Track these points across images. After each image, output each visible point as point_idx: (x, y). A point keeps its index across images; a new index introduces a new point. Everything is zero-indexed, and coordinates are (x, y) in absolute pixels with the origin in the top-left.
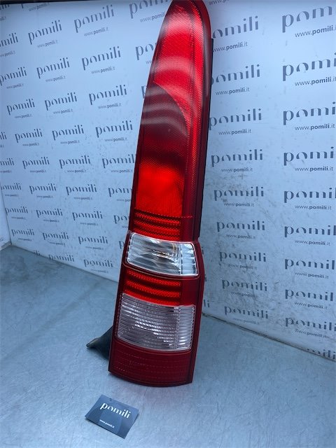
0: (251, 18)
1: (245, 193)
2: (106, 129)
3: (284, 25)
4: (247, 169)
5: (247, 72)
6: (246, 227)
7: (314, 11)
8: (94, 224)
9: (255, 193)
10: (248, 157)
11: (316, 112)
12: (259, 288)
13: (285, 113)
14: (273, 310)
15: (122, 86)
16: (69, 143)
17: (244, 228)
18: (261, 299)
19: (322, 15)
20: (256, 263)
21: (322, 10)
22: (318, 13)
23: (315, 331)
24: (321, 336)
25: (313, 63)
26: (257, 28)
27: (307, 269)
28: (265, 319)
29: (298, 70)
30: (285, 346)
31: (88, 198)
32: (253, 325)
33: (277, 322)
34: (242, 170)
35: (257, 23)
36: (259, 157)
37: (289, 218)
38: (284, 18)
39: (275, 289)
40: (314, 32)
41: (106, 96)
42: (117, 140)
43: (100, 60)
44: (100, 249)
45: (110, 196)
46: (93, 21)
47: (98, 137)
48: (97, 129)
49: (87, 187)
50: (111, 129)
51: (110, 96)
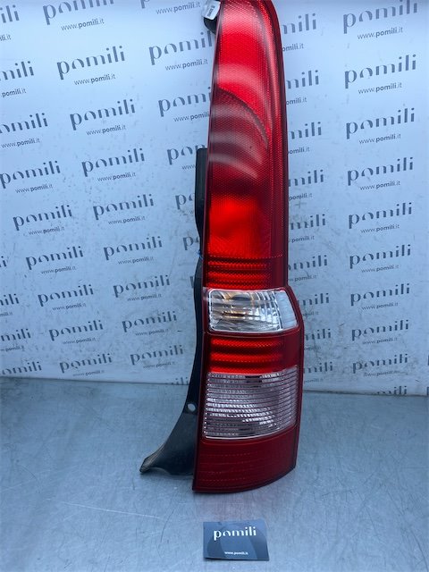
0: (307, 16)
1: (303, 225)
2: (101, 164)
3: (346, 25)
4: (305, 196)
5: (304, 80)
6: (305, 265)
7: (378, 11)
8: (79, 305)
9: (315, 223)
10: (306, 181)
11: (381, 123)
12: (321, 337)
13: (348, 125)
14: (339, 358)
15: (128, 102)
16: (32, 189)
17: (302, 267)
18: (324, 349)
19: (386, 16)
20: (317, 308)
21: (386, 11)
22: (382, 13)
23: (385, 369)
24: (391, 372)
25: (378, 68)
26: (314, 28)
27: (375, 301)
28: (329, 372)
29: (362, 76)
30: (356, 396)
31: (69, 269)
32: (315, 383)
33: (343, 372)
34: (300, 197)
35: (314, 22)
36: (319, 179)
37: (354, 246)
38: (345, 17)
39: (341, 332)
40: (378, 34)
41: (101, 116)
42: (118, 177)
43: (89, 65)
44: (89, 340)
45: (107, 259)
46: (76, 9)
47: (86, 175)
48: (84, 164)
49: (67, 252)
50: (108, 162)
51: (108, 115)
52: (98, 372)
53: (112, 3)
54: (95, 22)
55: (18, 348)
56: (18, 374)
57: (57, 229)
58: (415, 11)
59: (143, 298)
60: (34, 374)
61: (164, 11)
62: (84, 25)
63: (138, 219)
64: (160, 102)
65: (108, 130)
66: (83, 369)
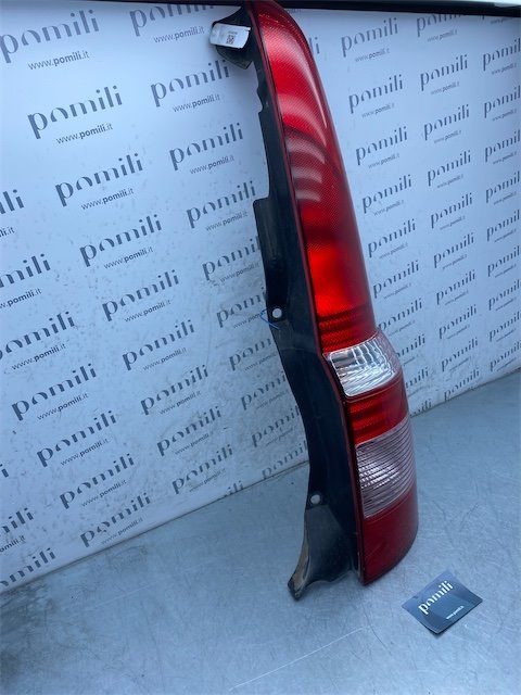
0: (310, 40)
3: (344, 48)
7: (368, 33)
11: (383, 144)
13: (358, 151)
15: (132, 157)
19: (375, 37)
21: (374, 32)
22: (371, 35)
25: (374, 90)
26: (318, 52)
29: (363, 99)
35: (317, 45)
38: (343, 39)
40: (371, 56)
41: (99, 182)
42: (131, 257)
43: (75, 114)
44: (118, 486)
45: (129, 369)
46: (48, 39)
47: (88, 265)
48: (83, 250)
49: (72, 377)
50: (115, 241)
51: (108, 179)
52: (135, 523)
53: (96, 29)
54: (76, 56)
55: (15, 542)
56: (20, 580)
57: (55, 350)
58: (396, 32)
59: (179, 404)
60: (45, 568)
61: (164, 39)
63: (162, 305)
64: (172, 153)
65: (111, 198)
66: (114, 529)
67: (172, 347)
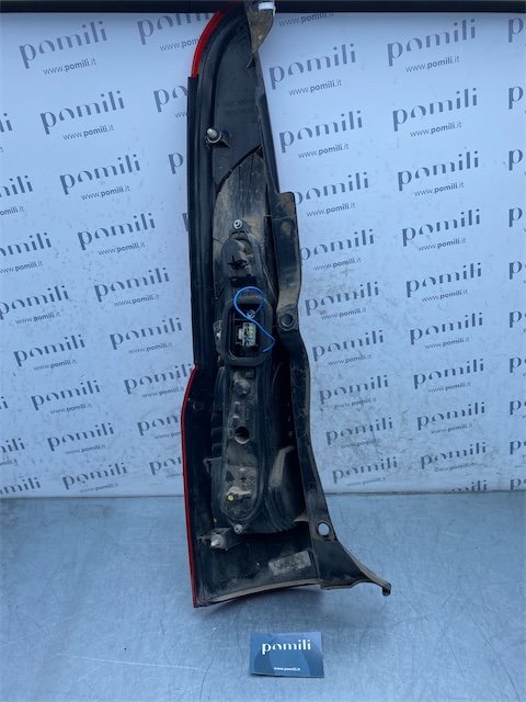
0: (344, 47)
1: (351, 296)
2: (101, 233)
3: (391, 56)
4: (352, 261)
5: (344, 122)
6: (357, 343)
7: (428, 38)
8: (83, 406)
9: (366, 292)
10: (353, 243)
11: (439, 170)
12: (381, 428)
13: (400, 174)
14: (403, 451)
15: (131, 157)
16: (18, 269)
17: (353, 346)
18: (385, 442)
19: (438, 43)
20: (374, 393)
21: (438, 37)
22: (433, 40)
23: (459, 461)
24: (467, 465)
25: (432, 105)
26: (353, 60)
27: (443, 381)
28: (393, 469)
29: (413, 115)
30: (427, 496)
31: (68, 362)
32: (377, 484)
33: (410, 468)
34: (346, 263)
35: (353, 53)
36: (368, 240)
37: (415, 318)
38: (390, 46)
39: (404, 421)
40: (430, 65)
41: (98, 177)
42: (123, 249)
43: (80, 115)
44: (97, 447)
45: (115, 348)
46: (61, 48)
47: (84, 249)
48: (80, 235)
49: (64, 343)
50: (110, 232)
51: (107, 175)
52: (110, 486)
53: (105, 39)
54: (85, 63)
55: (10, 462)
56: (11, 494)
57: (51, 316)
58: (473, 36)
59: (161, 393)
60: (30, 493)
61: (170, 47)
62: (72, 67)
63: (150, 298)
64: (171, 157)
65: (108, 193)
66: (92, 483)
67: (157, 339)
